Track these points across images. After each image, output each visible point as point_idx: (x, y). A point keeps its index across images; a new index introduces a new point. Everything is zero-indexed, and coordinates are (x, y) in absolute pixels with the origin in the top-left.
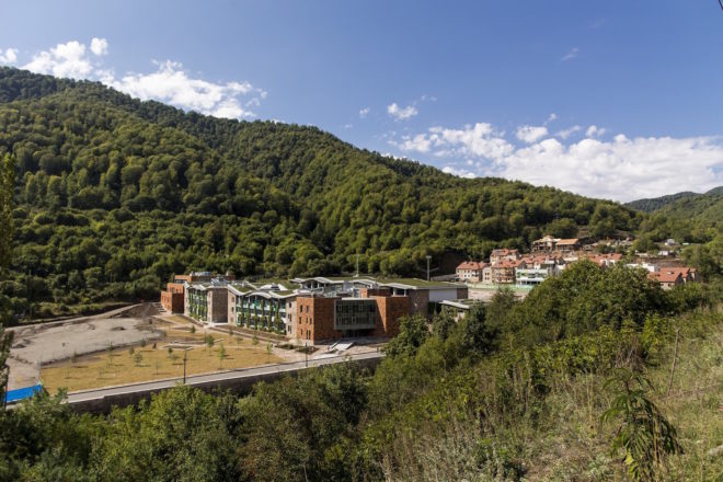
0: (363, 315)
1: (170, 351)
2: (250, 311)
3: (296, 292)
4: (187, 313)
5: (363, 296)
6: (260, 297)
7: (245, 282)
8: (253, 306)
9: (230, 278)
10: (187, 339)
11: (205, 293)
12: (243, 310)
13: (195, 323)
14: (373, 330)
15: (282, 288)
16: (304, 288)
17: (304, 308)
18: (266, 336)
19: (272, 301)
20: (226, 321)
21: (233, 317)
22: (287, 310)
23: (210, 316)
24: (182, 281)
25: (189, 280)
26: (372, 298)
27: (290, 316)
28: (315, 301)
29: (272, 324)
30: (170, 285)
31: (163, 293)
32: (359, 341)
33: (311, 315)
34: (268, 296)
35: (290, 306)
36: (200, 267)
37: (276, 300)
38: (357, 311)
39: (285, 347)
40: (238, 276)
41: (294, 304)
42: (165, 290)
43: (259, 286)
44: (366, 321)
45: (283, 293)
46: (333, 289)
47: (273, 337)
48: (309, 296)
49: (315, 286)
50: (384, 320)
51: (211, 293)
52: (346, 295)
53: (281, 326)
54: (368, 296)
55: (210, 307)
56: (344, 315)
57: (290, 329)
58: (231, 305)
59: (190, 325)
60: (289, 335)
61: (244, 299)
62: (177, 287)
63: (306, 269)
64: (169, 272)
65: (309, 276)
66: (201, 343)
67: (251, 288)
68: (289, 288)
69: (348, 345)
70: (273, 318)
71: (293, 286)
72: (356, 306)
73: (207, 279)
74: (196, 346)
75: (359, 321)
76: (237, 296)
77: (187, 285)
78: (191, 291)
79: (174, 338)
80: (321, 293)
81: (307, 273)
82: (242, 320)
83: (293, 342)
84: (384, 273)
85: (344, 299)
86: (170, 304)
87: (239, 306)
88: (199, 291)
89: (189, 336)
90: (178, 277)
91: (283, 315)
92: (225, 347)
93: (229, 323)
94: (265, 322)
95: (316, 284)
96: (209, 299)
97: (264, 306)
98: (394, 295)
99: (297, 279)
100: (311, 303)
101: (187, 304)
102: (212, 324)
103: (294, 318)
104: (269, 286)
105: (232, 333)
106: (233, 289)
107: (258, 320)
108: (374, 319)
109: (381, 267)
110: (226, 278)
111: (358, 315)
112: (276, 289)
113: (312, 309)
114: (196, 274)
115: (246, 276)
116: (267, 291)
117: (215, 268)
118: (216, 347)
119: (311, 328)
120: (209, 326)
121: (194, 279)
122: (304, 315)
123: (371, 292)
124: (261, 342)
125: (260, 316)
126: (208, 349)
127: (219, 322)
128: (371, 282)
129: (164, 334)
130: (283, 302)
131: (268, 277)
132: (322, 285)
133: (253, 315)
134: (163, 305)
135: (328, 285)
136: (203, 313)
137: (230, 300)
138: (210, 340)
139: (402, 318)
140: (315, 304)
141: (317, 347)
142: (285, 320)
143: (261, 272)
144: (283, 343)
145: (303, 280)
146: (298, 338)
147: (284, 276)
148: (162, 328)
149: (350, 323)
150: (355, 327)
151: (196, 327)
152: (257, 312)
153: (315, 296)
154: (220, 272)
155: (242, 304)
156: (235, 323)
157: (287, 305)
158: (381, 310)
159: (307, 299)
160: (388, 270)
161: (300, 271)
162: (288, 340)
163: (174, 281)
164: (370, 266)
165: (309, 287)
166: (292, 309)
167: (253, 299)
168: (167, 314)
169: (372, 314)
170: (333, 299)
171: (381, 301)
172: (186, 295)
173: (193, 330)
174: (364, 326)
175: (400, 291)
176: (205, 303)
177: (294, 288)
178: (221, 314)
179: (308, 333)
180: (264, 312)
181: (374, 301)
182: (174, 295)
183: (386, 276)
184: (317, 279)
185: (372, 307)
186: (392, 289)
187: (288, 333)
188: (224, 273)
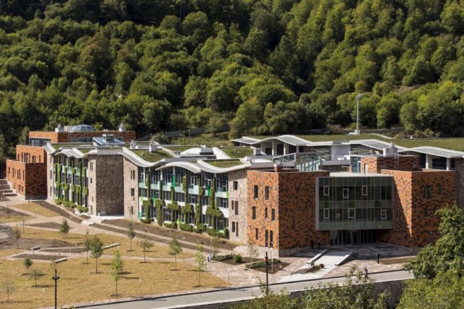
0: (370, 205)
1: (29, 264)
2: (164, 195)
3: (245, 162)
4: (51, 199)
5: (368, 170)
6: (180, 171)
7: (153, 144)
8: (168, 187)
9: (126, 138)
10: (55, 244)
11: (84, 162)
12: (151, 193)
13: (68, 216)
14: (386, 231)
15: (220, 154)
16: (258, 155)
17: (261, 190)
18: (194, 239)
19: (202, 177)
20: (121, 212)
21: (134, 204)
22: (230, 194)
23: (92, 203)
24: (42, 142)
25: (55, 140)
26: (385, 173)
27: (235, 205)
28: (281, 177)
29: (202, 219)
30: (20, 149)
31: (9, 162)
32: (360, 251)
33: (273, 202)
34: (195, 168)
35: (236, 187)
36: (72, 116)
37: (210, 175)
38: (359, 197)
39: (228, 259)
40: (140, 132)
41: (243, 183)
42: (13, 157)
43: (178, 150)
44: (375, 214)
45: (221, 163)
46: (314, 157)
47: (208, 242)
48: (271, 169)
49: (280, 151)
50: (408, 214)
51: (94, 161)
52: (338, 168)
53: (220, 222)
54: (379, 170)
55: (92, 187)
56: (334, 204)
57: (235, 227)
58: (130, 183)
59: (59, 220)
60: (233, 238)
61: (153, 173)
62: (34, 151)
63: (263, 122)
64: (19, 126)
65: (267, 134)
66: (79, 251)
67: (165, 155)
68: (232, 154)
69: (342, 259)
70: (205, 208)
71: (238, 152)
72: (355, 188)
73: (85, 138)
74: (70, 255)
75: (361, 215)
76: (140, 169)
77: (51, 149)
78: (58, 158)
79: (32, 241)
80: (291, 163)
81: (263, 127)
82: (150, 211)
83: (242, 251)
84: (408, 127)
85: (333, 175)
86: (23, 183)
87: (143, 185)
88: (72, 159)
89: (59, 238)
90: (34, 135)
91: (223, 202)
92: (123, 258)
93: (127, 216)
94: (190, 216)
95: (280, 147)
96: (91, 174)
97: (187, 186)
98: (427, 168)
99: (245, 139)
100: (273, 181)
101: (51, 183)
102: (98, 219)
103: (243, 208)
104: (196, 151)
105: (133, 235)
106: (133, 156)
107: (177, 212)
108: (389, 212)
109: (402, 117)
110: (118, 136)
111: (359, 204)
112: (209, 157)
113: (275, 192)
114: (66, 129)
115: (154, 132)
116: (193, 159)
117: (99, 119)
118: (106, 257)
119: (274, 226)
120: (92, 221)
121: (63, 138)
122: (260, 203)
123: (384, 163)
124: (185, 250)
125: (182, 204)
126: (93, 261)
127: (108, 214)
128: (383, 144)
129: (16, 234)
130: (222, 180)
131: (194, 135)
132: (292, 149)
133: (168, 202)
134: (10, 184)
135: (302, 148)
136: (81, 199)
137: (127, 175)
138: (96, 246)
139: (445, 210)
140: (281, 185)
141: (283, 260)
142: (226, 212)
143: (181, 126)
144: (224, 252)
145: (258, 141)
146: (251, 243)
147: (221, 133)
148: (12, 224)
149: (344, 218)
150: (354, 225)
151: (70, 222)
152: (176, 197)
153: (280, 169)
154: (107, 125)
155: (149, 183)
156: (137, 218)
157: (231, 184)
158: (401, 195)
159: (266, 174)
160: (416, 122)
161: (253, 124)
162: (232, 246)
163: (28, 142)
164: (380, 114)
165: (268, 152)
166: (239, 192)
167: (168, 173)
168: (19, 199)
169: (385, 204)
170: (314, 174)
171: (403, 181)
172: (50, 167)
173: (65, 228)
174: (370, 225)
175: (439, 162)
176: (84, 181)
177: (243, 155)
178: (112, 202)
179: (269, 235)
180: (189, 198)
181: (391, 179)
182: (28, 167)
183: (411, 133)
184: (282, 138)
185: (386, 190)
186: (423, 157)
187: (232, 235)
188: (116, 128)
